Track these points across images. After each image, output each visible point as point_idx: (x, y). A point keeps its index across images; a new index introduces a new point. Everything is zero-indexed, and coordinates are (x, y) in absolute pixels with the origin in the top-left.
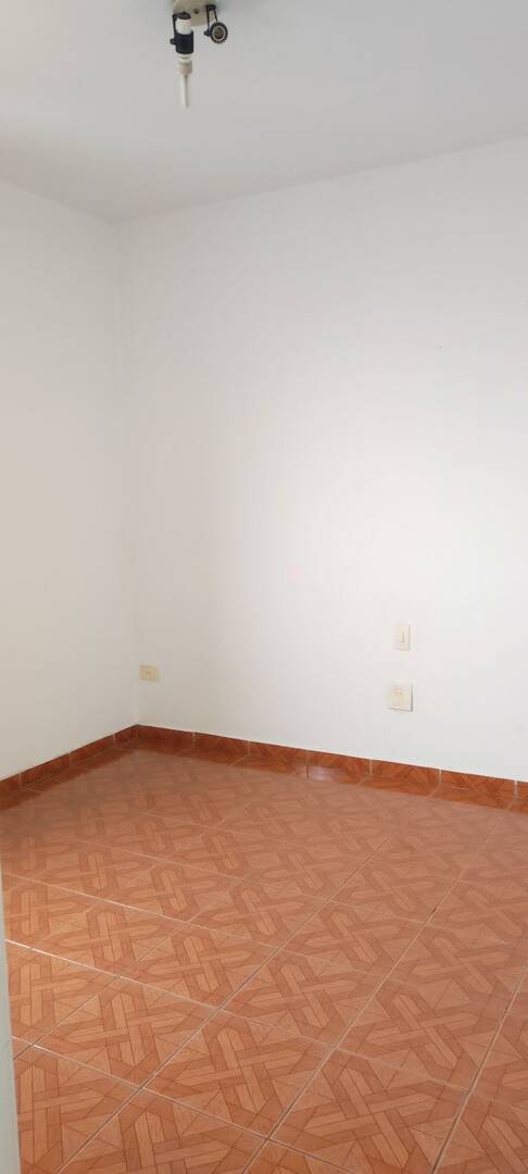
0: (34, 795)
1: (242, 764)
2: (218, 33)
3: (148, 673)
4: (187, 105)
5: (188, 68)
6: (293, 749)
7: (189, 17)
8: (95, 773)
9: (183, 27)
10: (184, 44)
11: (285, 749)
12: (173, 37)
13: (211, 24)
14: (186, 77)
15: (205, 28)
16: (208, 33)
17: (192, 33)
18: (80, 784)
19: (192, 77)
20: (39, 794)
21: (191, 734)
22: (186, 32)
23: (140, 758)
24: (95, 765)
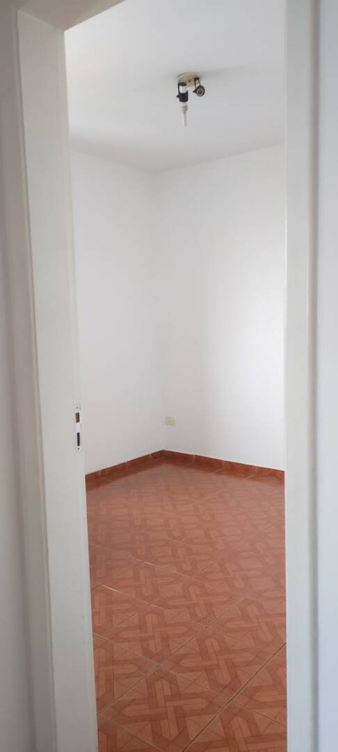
0: (108, 483)
1: (219, 473)
2: (200, 91)
3: (170, 422)
4: (186, 125)
5: (185, 109)
6: (248, 466)
7: (185, 85)
8: (140, 473)
9: (182, 90)
10: (183, 97)
11: (243, 465)
12: (178, 94)
13: (197, 86)
14: (185, 113)
15: (194, 88)
16: (195, 91)
17: (187, 92)
18: (131, 478)
19: (188, 112)
20: (110, 482)
21: (192, 456)
22: (185, 92)
23: (165, 468)
24: (140, 469)
